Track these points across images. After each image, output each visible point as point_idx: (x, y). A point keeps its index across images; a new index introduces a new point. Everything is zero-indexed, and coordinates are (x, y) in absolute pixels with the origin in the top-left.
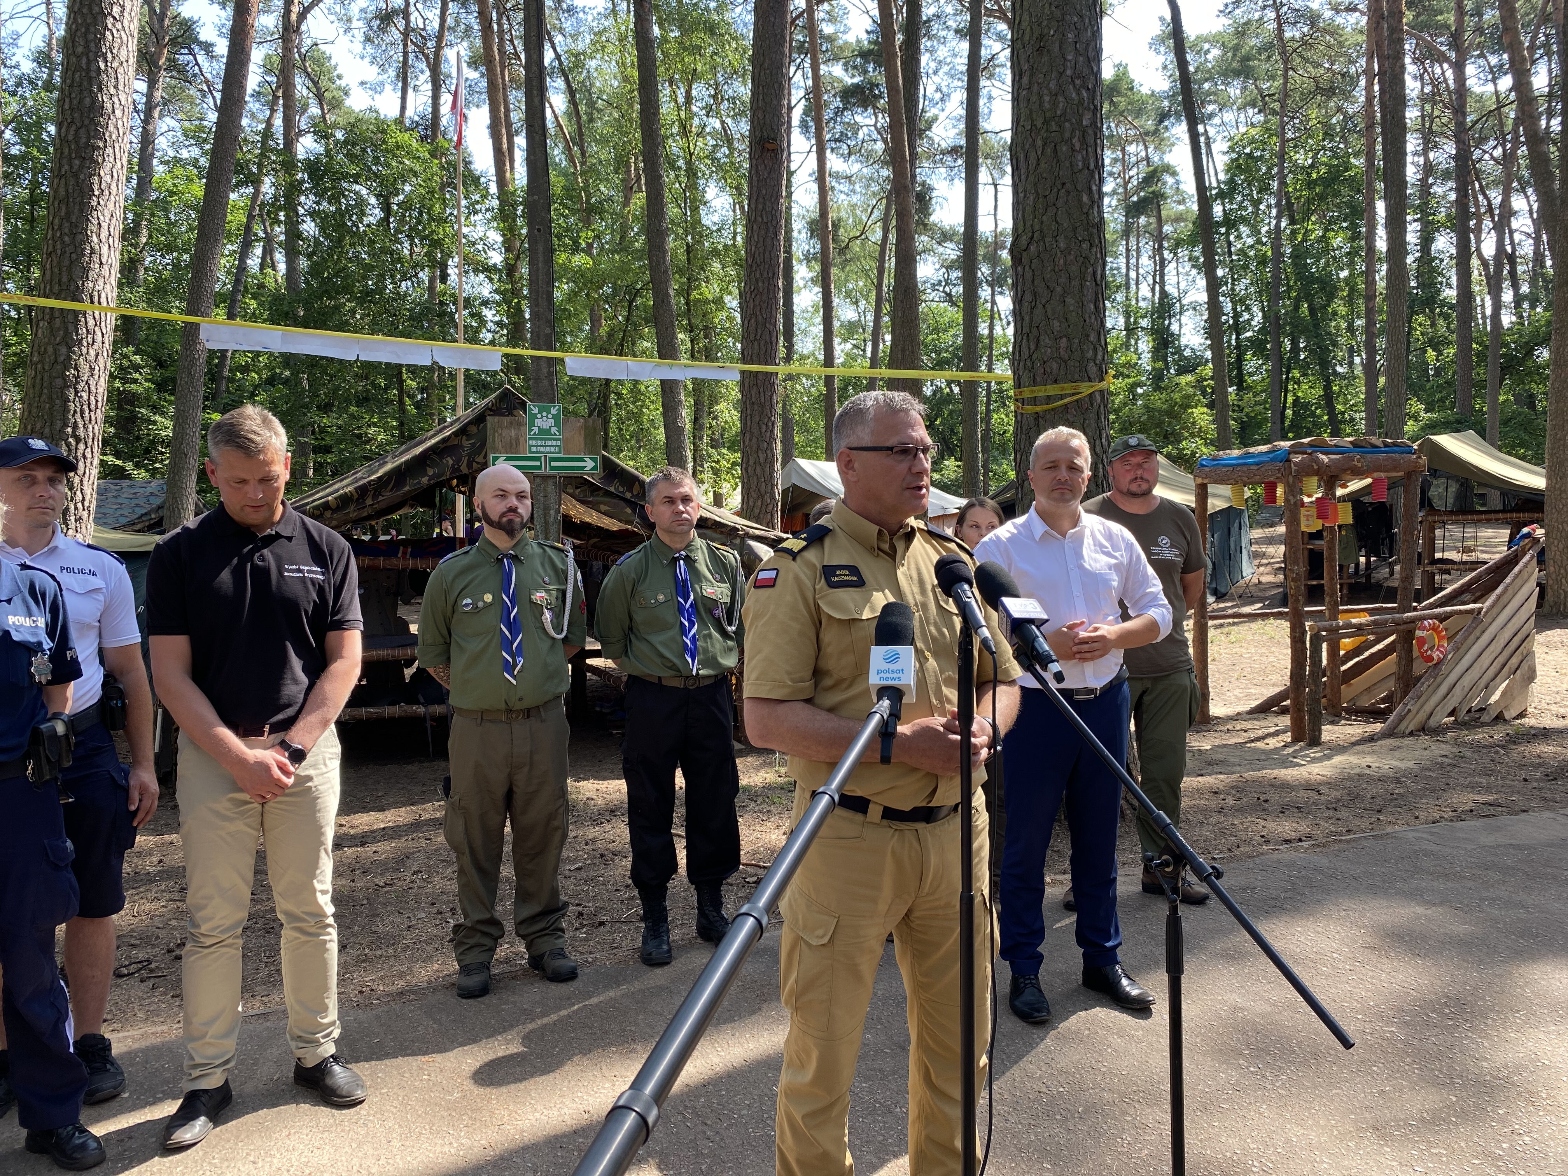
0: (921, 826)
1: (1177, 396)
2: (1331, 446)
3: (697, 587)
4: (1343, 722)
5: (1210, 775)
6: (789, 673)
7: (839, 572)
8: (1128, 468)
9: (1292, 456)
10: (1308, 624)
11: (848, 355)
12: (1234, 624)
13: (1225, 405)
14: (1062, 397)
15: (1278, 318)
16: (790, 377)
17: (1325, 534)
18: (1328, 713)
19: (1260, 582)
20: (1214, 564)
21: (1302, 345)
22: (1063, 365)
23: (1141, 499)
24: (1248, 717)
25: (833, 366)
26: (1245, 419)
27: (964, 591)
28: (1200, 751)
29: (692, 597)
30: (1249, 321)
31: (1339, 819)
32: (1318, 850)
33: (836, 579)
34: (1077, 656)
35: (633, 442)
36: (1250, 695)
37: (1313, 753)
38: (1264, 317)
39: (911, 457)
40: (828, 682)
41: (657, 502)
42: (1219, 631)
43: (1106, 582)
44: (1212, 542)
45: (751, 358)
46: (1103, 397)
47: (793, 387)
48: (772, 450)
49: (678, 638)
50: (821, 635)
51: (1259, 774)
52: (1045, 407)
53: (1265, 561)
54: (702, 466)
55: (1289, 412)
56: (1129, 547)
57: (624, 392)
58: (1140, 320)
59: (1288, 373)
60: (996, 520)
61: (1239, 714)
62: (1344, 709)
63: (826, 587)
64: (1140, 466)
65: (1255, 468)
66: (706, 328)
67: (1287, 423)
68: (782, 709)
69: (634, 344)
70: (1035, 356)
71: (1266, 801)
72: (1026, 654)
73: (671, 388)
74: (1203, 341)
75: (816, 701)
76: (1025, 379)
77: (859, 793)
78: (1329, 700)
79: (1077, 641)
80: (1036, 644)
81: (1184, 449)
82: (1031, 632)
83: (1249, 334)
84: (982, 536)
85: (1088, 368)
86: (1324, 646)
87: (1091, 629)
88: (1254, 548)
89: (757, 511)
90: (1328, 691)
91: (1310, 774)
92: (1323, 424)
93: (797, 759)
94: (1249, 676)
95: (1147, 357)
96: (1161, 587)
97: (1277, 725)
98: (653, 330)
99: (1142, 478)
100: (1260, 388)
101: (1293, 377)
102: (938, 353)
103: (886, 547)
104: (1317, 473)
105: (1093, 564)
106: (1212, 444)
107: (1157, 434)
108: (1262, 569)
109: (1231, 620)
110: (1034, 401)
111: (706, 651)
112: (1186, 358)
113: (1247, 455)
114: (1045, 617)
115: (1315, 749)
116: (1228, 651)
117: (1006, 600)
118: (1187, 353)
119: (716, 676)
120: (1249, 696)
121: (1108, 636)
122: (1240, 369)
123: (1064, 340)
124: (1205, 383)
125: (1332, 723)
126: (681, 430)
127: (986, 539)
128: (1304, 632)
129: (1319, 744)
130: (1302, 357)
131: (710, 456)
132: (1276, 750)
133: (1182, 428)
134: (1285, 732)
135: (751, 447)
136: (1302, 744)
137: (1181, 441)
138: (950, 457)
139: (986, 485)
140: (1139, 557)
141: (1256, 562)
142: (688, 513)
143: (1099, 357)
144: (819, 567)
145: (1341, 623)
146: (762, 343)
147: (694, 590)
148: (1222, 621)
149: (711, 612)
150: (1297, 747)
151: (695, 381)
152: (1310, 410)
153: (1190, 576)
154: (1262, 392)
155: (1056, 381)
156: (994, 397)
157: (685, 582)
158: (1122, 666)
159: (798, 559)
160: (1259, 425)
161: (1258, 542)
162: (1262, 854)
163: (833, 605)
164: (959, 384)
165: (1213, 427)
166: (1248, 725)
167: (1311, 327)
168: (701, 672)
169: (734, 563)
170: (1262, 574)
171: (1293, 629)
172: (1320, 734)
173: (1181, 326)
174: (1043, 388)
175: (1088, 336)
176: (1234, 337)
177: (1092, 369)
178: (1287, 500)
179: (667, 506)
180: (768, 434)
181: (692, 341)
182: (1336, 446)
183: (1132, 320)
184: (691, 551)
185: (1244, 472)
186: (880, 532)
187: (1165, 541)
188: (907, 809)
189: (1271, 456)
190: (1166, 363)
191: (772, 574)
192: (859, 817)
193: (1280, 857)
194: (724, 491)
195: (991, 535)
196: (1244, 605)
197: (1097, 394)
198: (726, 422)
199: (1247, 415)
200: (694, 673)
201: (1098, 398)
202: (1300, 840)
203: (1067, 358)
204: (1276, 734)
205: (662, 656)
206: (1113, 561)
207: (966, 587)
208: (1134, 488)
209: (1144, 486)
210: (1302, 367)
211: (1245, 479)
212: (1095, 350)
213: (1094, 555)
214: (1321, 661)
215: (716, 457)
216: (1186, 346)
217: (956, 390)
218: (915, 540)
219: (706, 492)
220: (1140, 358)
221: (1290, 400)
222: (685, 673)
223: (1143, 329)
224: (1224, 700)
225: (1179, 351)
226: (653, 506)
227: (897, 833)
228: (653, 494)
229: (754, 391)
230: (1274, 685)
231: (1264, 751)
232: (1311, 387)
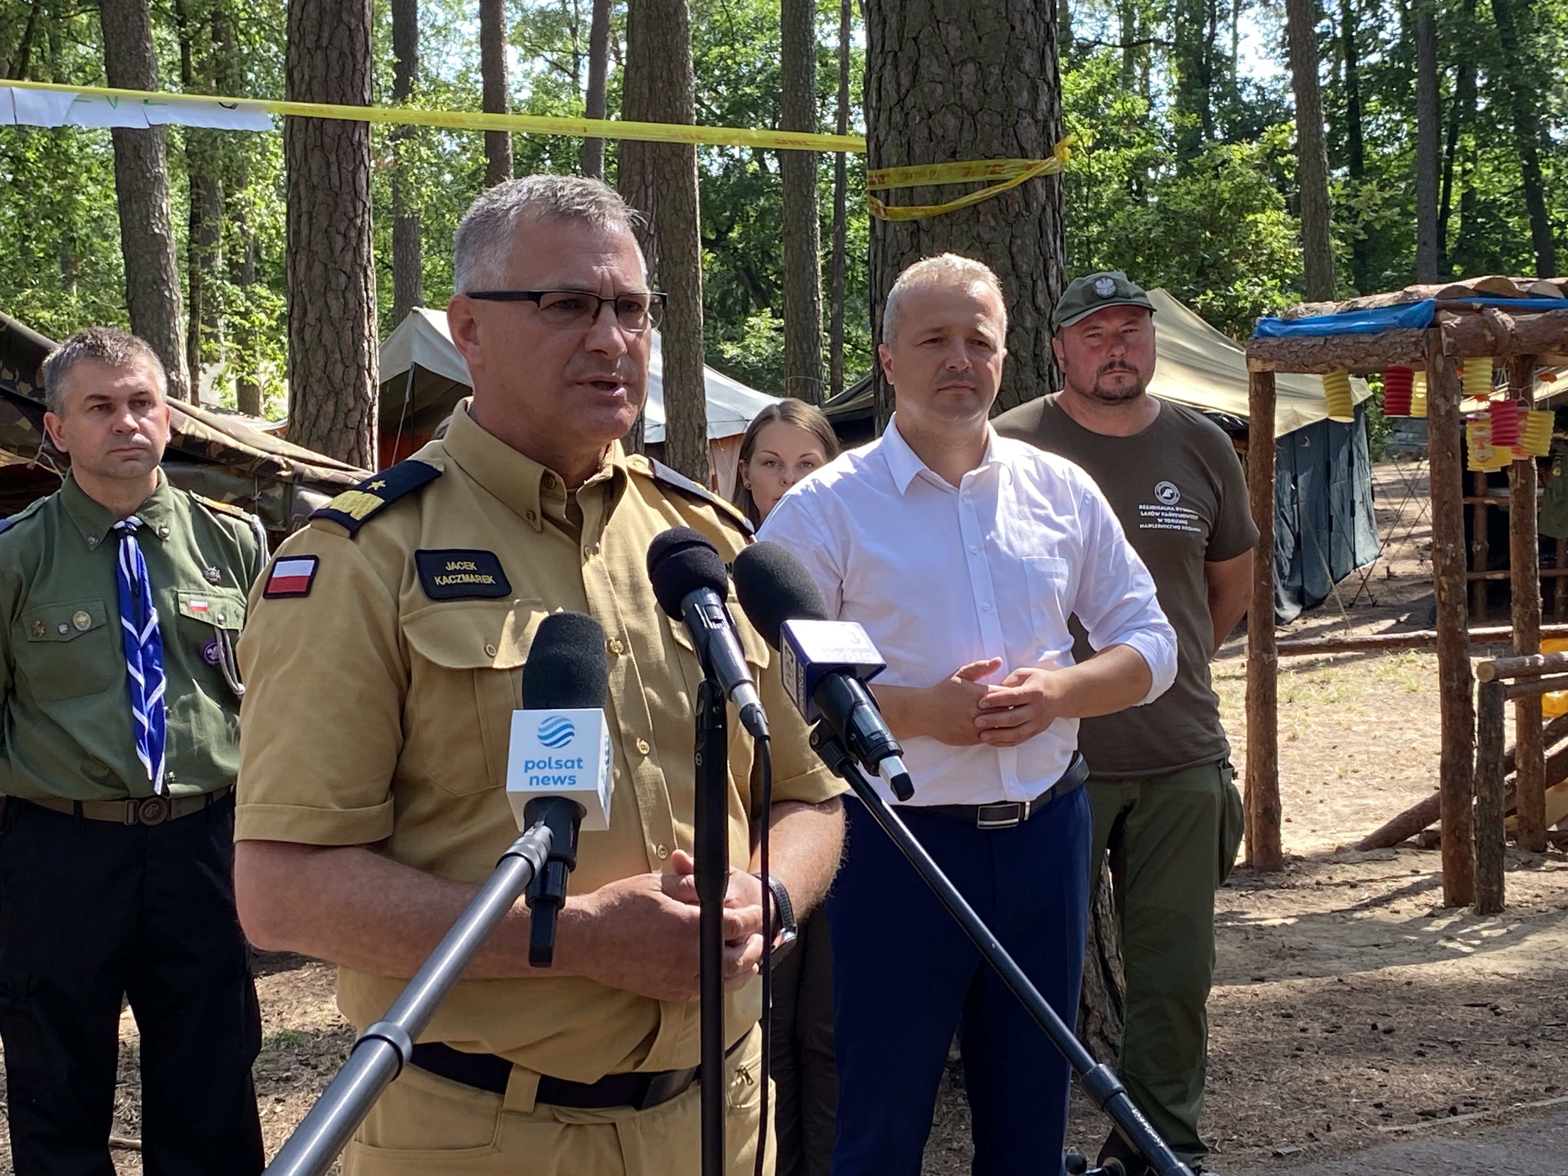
0: (623, 1116)
1: (1224, 187)
2: (1522, 295)
3: (166, 594)
4: (1549, 863)
5: (1277, 978)
6: (334, 786)
7: (451, 566)
8: (1095, 342)
9: (1442, 314)
10: (1475, 661)
11: (540, 85)
12: (1337, 662)
13: (1321, 206)
14: (966, 189)
15: (1432, 25)
16: (405, 132)
17: (1511, 475)
18: (1518, 846)
19: (1390, 576)
20: (1297, 538)
21: (1479, 83)
22: (968, 121)
23: (1119, 409)
24: (1359, 856)
25: (502, 110)
26: (1363, 236)
27: (708, 606)
28: (1259, 928)
29: (155, 619)
30: (1373, 32)
31: (1532, 1066)
32: (1487, 1130)
33: (447, 580)
34: (985, 736)
35: (55, 268)
36: (1365, 809)
37: (1489, 928)
38: (1405, 22)
39: (588, 318)
40: (424, 805)
41: (72, 407)
42: (1306, 676)
43: (1042, 580)
44: (1294, 493)
45: (309, 89)
46: (1050, 189)
47: (411, 152)
48: (357, 291)
49: (123, 712)
50: (410, 703)
51: (1376, 974)
52: (932, 209)
53: (1400, 531)
54: (212, 323)
55: (1455, 222)
56: (1089, 507)
57: (29, 155)
58: (1152, 26)
59: (1452, 141)
60: (818, 452)
61: (1340, 850)
62: (1551, 836)
63: (421, 597)
64: (1119, 337)
65: (1370, 339)
66: (217, 16)
67: (1451, 244)
68: (316, 864)
69: (56, 48)
70: (910, 101)
71: (1389, 1031)
72: (836, 739)
73: (136, 149)
74: (1280, 71)
75: (399, 847)
76: (890, 150)
77: (486, 1048)
78: (1522, 819)
79: (983, 705)
80: (856, 719)
81: (1237, 298)
82: (846, 692)
83: (1374, 58)
84: (787, 484)
85: (1020, 129)
86: (1510, 708)
87: (1012, 678)
88: (1380, 504)
89: (324, 425)
90: (1519, 800)
91: (1478, 972)
92: (1522, 247)
93: (351, 974)
94: (1364, 771)
95: (1166, 103)
96: (1154, 589)
97: (1416, 872)
98: (96, 21)
99: (1123, 364)
100: (1396, 173)
101: (1464, 149)
102: (734, 85)
103: (560, 510)
104: (1492, 350)
105: (1016, 543)
106: (1294, 287)
107: (1183, 266)
108: (1395, 547)
109: (1330, 655)
110: (909, 196)
111: (185, 739)
112: (1247, 106)
113: (1354, 313)
114: (877, 660)
115: (1491, 922)
116: (1323, 718)
117: (797, 626)
118: (1249, 96)
119: (208, 795)
120: (1362, 812)
121: (1047, 693)
122: (1355, 129)
123: (970, 68)
124: (1282, 160)
125: (1528, 866)
126: (161, 242)
127: (795, 490)
128: (1468, 680)
129: (1501, 911)
130: (1481, 107)
131: (230, 303)
132: (1413, 925)
133: (1233, 254)
134: (1431, 886)
135: (310, 284)
136: (1465, 910)
137: (1230, 282)
138: (760, 308)
139: (837, 370)
140: (1108, 527)
141: (1383, 533)
142: (144, 431)
143: (1043, 106)
144: (408, 554)
145: (1541, 659)
146: (334, 55)
147: (159, 602)
148: (1312, 657)
149: (198, 652)
150: (1456, 918)
151: (189, 133)
152: (1495, 217)
153: (1225, 567)
154: (1401, 178)
155: (953, 155)
156: (851, 182)
157: (138, 585)
158: (1076, 755)
159: (363, 536)
160: (1395, 248)
161: (1386, 491)
162: (1375, 1142)
163: (438, 638)
164: (779, 154)
165: (1297, 251)
166: (1358, 872)
167: (1498, 46)
168: (172, 787)
169: (253, 544)
170: (1394, 558)
171: (1445, 674)
172: (1501, 889)
173: (1236, 37)
174: (928, 168)
175: (1019, 60)
176: (1344, 64)
177: (1029, 131)
178: (1432, 406)
179: (96, 415)
180: (349, 257)
181: (184, 46)
182: (1530, 294)
183: (1136, 24)
184: (152, 515)
185: (1347, 348)
186: (546, 478)
187: (1168, 491)
188: (591, 1078)
189: (1400, 314)
190: (1206, 114)
191: (305, 568)
192: (489, 1100)
193: (1409, 1148)
194: (260, 379)
195: (805, 483)
196: (1357, 623)
197: (1039, 184)
198: (262, 227)
199: (1367, 227)
200: (158, 790)
201: (1041, 192)
202: (1454, 1111)
203: (976, 107)
204: (1415, 890)
205: (83, 754)
206: (1057, 536)
207: (712, 598)
208: (1108, 384)
209: (1129, 381)
210: (1480, 128)
211: (1349, 362)
212: (1034, 90)
213: (1017, 523)
214: (1501, 738)
215: (242, 303)
216: (1247, 81)
217: (773, 165)
218: (626, 497)
219: (219, 381)
220: (1152, 105)
221: (1455, 198)
222: (136, 790)
223: (1159, 43)
224: (1312, 821)
225: (1232, 90)
226: (62, 417)
227: (571, 1132)
228: (64, 388)
229: (316, 161)
230: (1414, 788)
231: (1388, 928)
232: (1497, 169)
